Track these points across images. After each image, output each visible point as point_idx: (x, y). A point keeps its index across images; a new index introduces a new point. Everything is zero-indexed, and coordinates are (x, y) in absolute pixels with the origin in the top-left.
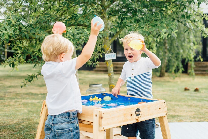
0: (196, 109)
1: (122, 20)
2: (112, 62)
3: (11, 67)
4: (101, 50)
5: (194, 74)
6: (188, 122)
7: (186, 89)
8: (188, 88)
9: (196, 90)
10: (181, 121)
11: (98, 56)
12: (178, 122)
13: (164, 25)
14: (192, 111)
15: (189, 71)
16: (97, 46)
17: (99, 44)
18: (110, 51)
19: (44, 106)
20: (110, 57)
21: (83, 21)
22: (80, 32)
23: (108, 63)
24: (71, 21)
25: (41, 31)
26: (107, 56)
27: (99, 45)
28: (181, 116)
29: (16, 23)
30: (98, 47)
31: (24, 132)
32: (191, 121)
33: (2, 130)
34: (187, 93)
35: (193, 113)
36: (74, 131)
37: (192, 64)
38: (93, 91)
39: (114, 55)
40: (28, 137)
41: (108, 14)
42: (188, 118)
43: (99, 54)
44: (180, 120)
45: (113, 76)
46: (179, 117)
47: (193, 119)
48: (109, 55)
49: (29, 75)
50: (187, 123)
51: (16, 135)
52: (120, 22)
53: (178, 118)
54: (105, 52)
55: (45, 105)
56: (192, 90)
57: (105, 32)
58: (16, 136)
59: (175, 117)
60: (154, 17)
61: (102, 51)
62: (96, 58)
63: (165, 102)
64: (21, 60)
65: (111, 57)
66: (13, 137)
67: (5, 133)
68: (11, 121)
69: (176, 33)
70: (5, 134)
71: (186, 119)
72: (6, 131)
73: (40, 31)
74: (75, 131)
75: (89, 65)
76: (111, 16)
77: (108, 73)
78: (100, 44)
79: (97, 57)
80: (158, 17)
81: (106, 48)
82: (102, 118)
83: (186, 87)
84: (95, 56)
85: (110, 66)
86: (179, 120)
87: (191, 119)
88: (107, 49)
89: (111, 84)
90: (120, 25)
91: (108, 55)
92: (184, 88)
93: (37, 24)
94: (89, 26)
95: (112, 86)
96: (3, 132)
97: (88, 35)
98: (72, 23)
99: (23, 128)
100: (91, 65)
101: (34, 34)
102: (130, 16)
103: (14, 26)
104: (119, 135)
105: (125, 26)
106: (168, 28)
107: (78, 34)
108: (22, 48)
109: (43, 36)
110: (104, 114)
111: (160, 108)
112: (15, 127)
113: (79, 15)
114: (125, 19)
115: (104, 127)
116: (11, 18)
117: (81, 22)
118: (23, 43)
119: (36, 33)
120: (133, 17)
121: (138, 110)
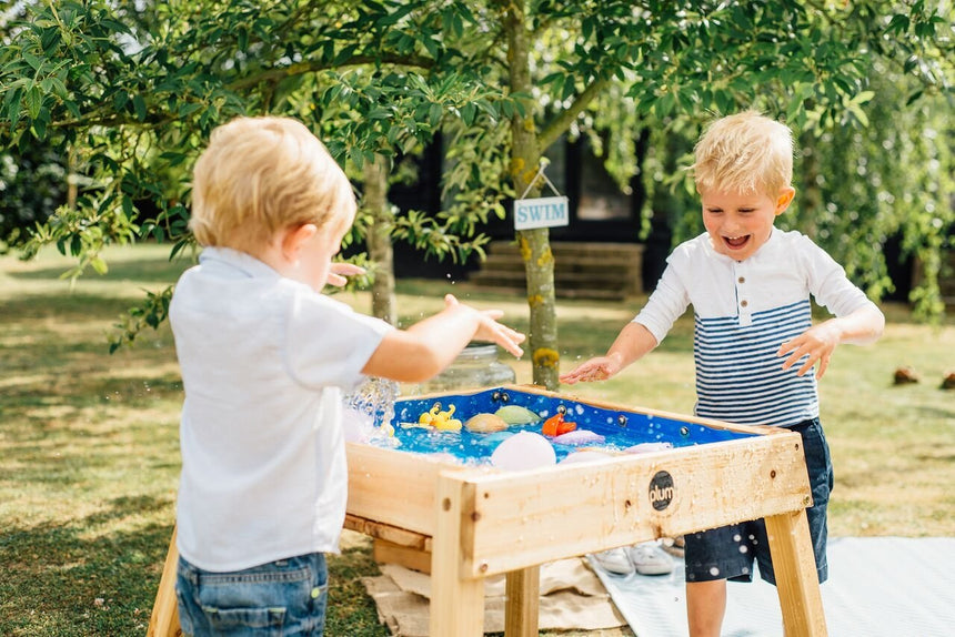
0: (947, 477)
1: (600, 38)
2: (547, 239)
3: (63, 253)
4: (501, 184)
5: (938, 307)
6: (909, 536)
7: (901, 379)
8: (912, 373)
9: (952, 383)
10: (873, 531)
11: (483, 208)
12: (859, 536)
13: (807, 61)
14: (926, 485)
15: (915, 295)
16: (477, 163)
17: (488, 154)
18: (539, 189)
20: (539, 218)
21: (409, 36)
22: (393, 90)
23: (530, 246)
24: (353, 38)
25: (207, 82)
26: (523, 211)
27: (492, 160)
28: (872, 507)
29: (84, 41)
30: (484, 169)
31: (122, 564)
32: (923, 531)
33: (17, 553)
34: (904, 396)
35: (937, 493)
36: (293, 624)
37: (932, 261)
38: (453, 377)
39: (558, 207)
40: (138, 588)
41: (536, 10)
42: (910, 518)
43: (489, 203)
44: (871, 527)
45: (552, 306)
46: (863, 510)
47: (934, 524)
48: (536, 207)
49: (150, 294)
50: (905, 541)
51: (80, 578)
52: (593, 49)
53: (863, 514)
54: (517, 192)
56: (930, 381)
57: (514, 95)
58: (81, 581)
59: (845, 509)
60: (760, 25)
61: (506, 187)
62: (476, 219)
64: (117, 223)
65: (543, 215)
66: (64, 588)
67: (28, 565)
68: (64, 507)
69: (864, 105)
70: (28, 570)
71: (898, 521)
72: (35, 556)
73: (203, 85)
74: (299, 623)
75: (439, 251)
76: (548, 16)
77: (529, 291)
78: (494, 155)
79: (478, 216)
80: (777, 27)
81: (520, 172)
83: (903, 367)
84: (468, 210)
85: (540, 261)
86: (865, 525)
87: (921, 522)
88: (526, 175)
89: (539, 348)
90: (589, 61)
91: (531, 208)
92: (891, 370)
93: (190, 47)
94: (438, 63)
95: (548, 357)
96: (19, 561)
97: (430, 104)
98: (357, 46)
99: (115, 546)
100: (448, 255)
101: (172, 99)
102: (642, 20)
103: (71, 57)
104: (574, 591)
105: (614, 66)
106: (825, 76)
107: (382, 100)
108: (115, 166)
109: (214, 109)
110: (486, 496)
111: (773, 474)
112: (81, 537)
113: (391, 10)
114: (617, 32)
115: (484, 562)
116: (56, 15)
117: (400, 44)
118: (124, 141)
119: (182, 94)
120: (655, 24)
121: (662, 480)
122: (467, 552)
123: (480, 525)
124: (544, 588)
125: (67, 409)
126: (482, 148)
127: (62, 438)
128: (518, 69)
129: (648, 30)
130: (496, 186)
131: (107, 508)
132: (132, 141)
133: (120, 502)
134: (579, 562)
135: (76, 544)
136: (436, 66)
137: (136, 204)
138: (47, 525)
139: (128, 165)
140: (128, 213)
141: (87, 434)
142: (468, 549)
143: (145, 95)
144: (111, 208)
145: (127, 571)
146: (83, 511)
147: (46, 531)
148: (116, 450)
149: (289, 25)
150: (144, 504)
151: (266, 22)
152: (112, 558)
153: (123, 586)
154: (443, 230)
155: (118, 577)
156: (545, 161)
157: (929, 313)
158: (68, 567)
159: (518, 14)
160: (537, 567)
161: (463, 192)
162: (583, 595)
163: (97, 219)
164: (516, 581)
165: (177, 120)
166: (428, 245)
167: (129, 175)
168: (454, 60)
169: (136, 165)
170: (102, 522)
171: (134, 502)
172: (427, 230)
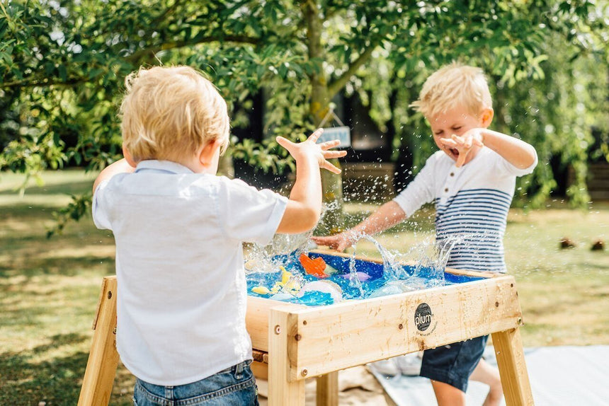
1: (368, 21)
4: (304, 121)
5: (585, 198)
6: (579, 345)
7: (565, 245)
8: (572, 241)
9: (598, 247)
10: (555, 343)
13: (505, 33)
15: (571, 190)
17: (295, 101)
18: (330, 122)
19: (107, 295)
21: (241, 23)
22: (232, 57)
24: (205, 25)
27: (298, 105)
28: (553, 327)
30: (293, 112)
32: (588, 341)
34: (567, 256)
37: (581, 169)
39: (343, 134)
40: (68, 394)
42: (578, 333)
43: (297, 133)
44: (553, 340)
46: (548, 329)
48: (328, 135)
50: (575, 349)
51: (29, 389)
52: (363, 29)
53: (548, 332)
54: (315, 126)
55: (110, 293)
56: (583, 246)
58: (30, 391)
60: (473, 10)
61: (307, 123)
63: (514, 282)
64: (50, 152)
66: (19, 396)
69: (541, 63)
71: (571, 337)
75: (264, 166)
76: (333, 8)
78: (299, 101)
80: (484, 12)
81: (318, 111)
82: (297, 337)
86: (549, 340)
87: (587, 336)
88: (321, 114)
90: (361, 37)
93: (96, 33)
94: (261, 40)
97: (256, 65)
98: (207, 30)
99: (53, 367)
100: (270, 168)
101: (84, 67)
102: (395, 10)
103: (15, 38)
104: (360, 388)
105: (378, 40)
106: (517, 43)
107: (225, 64)
108: (47, 113)
109: (112, 73)
110: (305, 323)
111: (497, 304)
112: (30, 361)
113: (229, 6)
114: (379, 17)
115: (305, 368)
116: (5, 11)
117: (236, 28)
118: (53, 97)
119: (91, 63)
120: (404, 11)
121: (423, 310)
122: (292, 363)
123: (301, 343)
124: (341, 386)
125: (21, 278)
126: (292, 96)
127: (18, 297)
128: (315, 43)
129: (400, 15)
130: (300, 123)
131: (48, 342)
132: (58, 97)
133: (56, 338)
134: (362, 369)
135: (27, 366)
136: (260, 42)
137: (63, 138)
138: (7, 354)
139: (56, 112)
140: (58, 145)
141: (34, 293)
142: (293, 360)
143: (66, 65)
144: (45, 141)
145: (61, 383)
146: (32, 344)
147: (7, 358)
148: (53, 304)
149: (162, 18)
150: (73, 338)
151: (147, 15)
152: (50, 374)
153: (58, 394)
154: (266, 151)
155: (55, 387)
156: (332, 106)
157: (580, 203)
158: (21, 382)
159: (313, 7)
160: (336, 372)
161: (279, 126)
162: (366, 390)
163: (36, 148)
164: (323, 383)
165: (89, 81)
166: (257, 162)
167: (57, 119)
168: (272, 39)
169: (61, 112)
170: (44, 351)
171: (66, 337)
172: (256, 152)
